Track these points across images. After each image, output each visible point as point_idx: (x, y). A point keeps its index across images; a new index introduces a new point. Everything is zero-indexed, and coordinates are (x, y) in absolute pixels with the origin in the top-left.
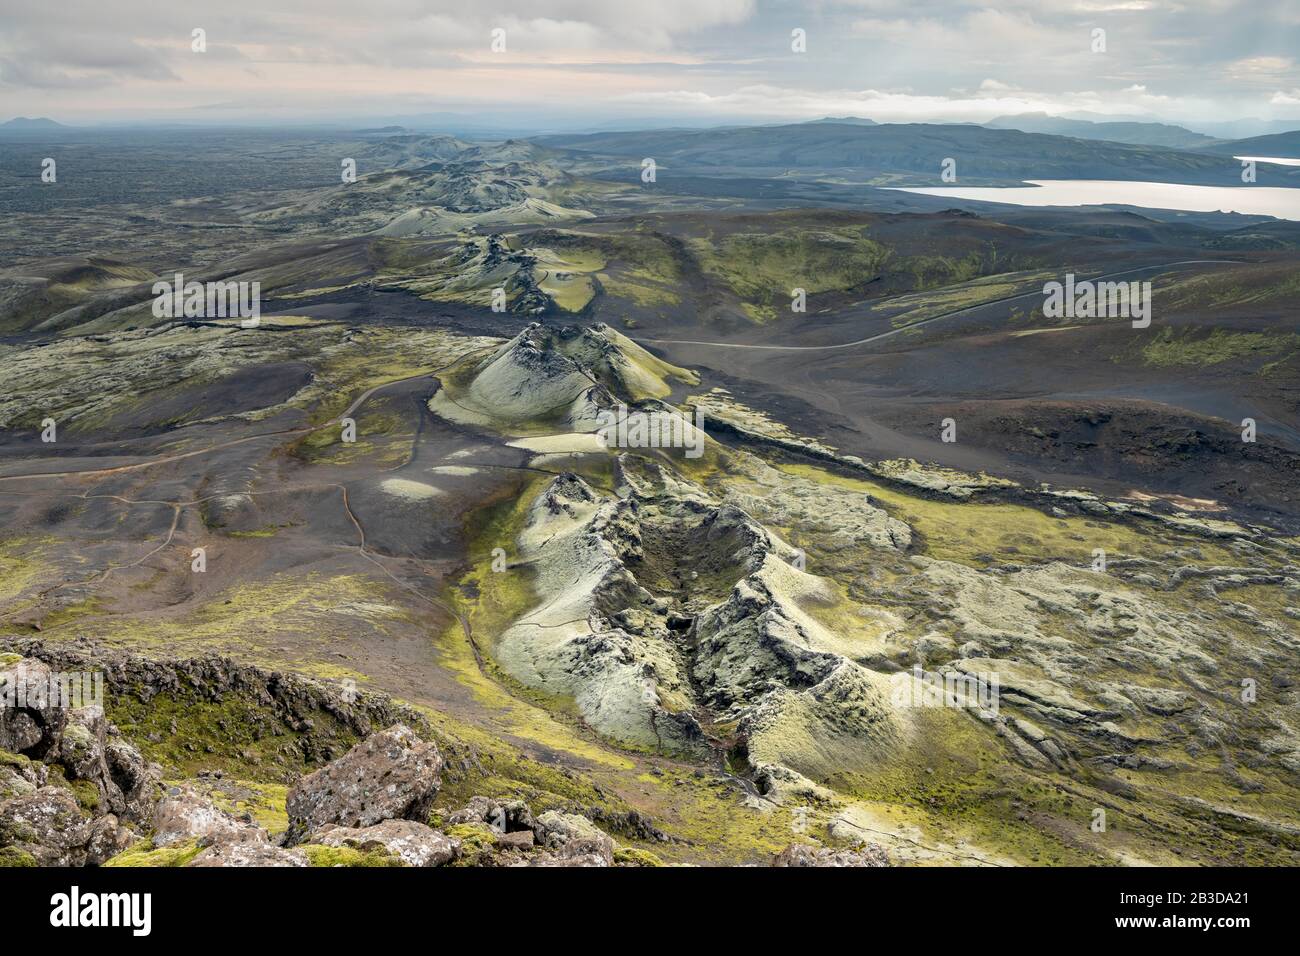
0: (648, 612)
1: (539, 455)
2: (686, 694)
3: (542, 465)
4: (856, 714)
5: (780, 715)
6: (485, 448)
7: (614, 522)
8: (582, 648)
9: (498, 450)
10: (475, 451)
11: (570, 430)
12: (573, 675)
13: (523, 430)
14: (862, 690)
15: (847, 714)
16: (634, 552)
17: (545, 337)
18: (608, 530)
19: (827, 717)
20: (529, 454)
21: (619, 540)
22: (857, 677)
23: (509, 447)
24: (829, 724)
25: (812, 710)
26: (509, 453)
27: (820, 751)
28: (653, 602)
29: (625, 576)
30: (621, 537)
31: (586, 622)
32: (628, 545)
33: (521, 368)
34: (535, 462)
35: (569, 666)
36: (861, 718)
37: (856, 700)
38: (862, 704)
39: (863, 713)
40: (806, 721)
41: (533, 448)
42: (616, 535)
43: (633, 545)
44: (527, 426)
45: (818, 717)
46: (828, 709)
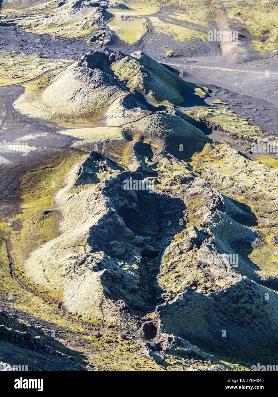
0: (129, 244)
1: (79, 140)
2: (142, 296)
3: (80, 147)
4: (243, 311)
5: (186, 307)
6: (44, 134)
7: (117, 185)
8: (73, 261)
9: (52, 136)
10: (37, 136)
11: (104, 125)
12: (65, 278)
13: (73, 123)
14: (250, 297)
15: (236, 311)
16: (130, 206)
17: (97, 60)
18: (111, 189)
19: (221, 311)
20: (72, 139)
21: (120, 197)
22: (249, 289)
23: (60, 134)
24: (222, 316)
25: (210, 306)
26: (59, 138)
27: (211, 332)
28: (134, 238)
29: (116, 220)
30: (121, 195)
31: (83, 247)
32: (126, 201)
33: (77, 81)
34: (75, 145)
35: (64, 272)
36: (246, 315)
37: (245, 303)
38: (249, 306)
39: (249, 312)
40: (204, 313)
41: (75, 136)
42: (118, 194)
43: (130, 202)
44: (76, 121)
45: (215, 311)
46: (222, 307)
